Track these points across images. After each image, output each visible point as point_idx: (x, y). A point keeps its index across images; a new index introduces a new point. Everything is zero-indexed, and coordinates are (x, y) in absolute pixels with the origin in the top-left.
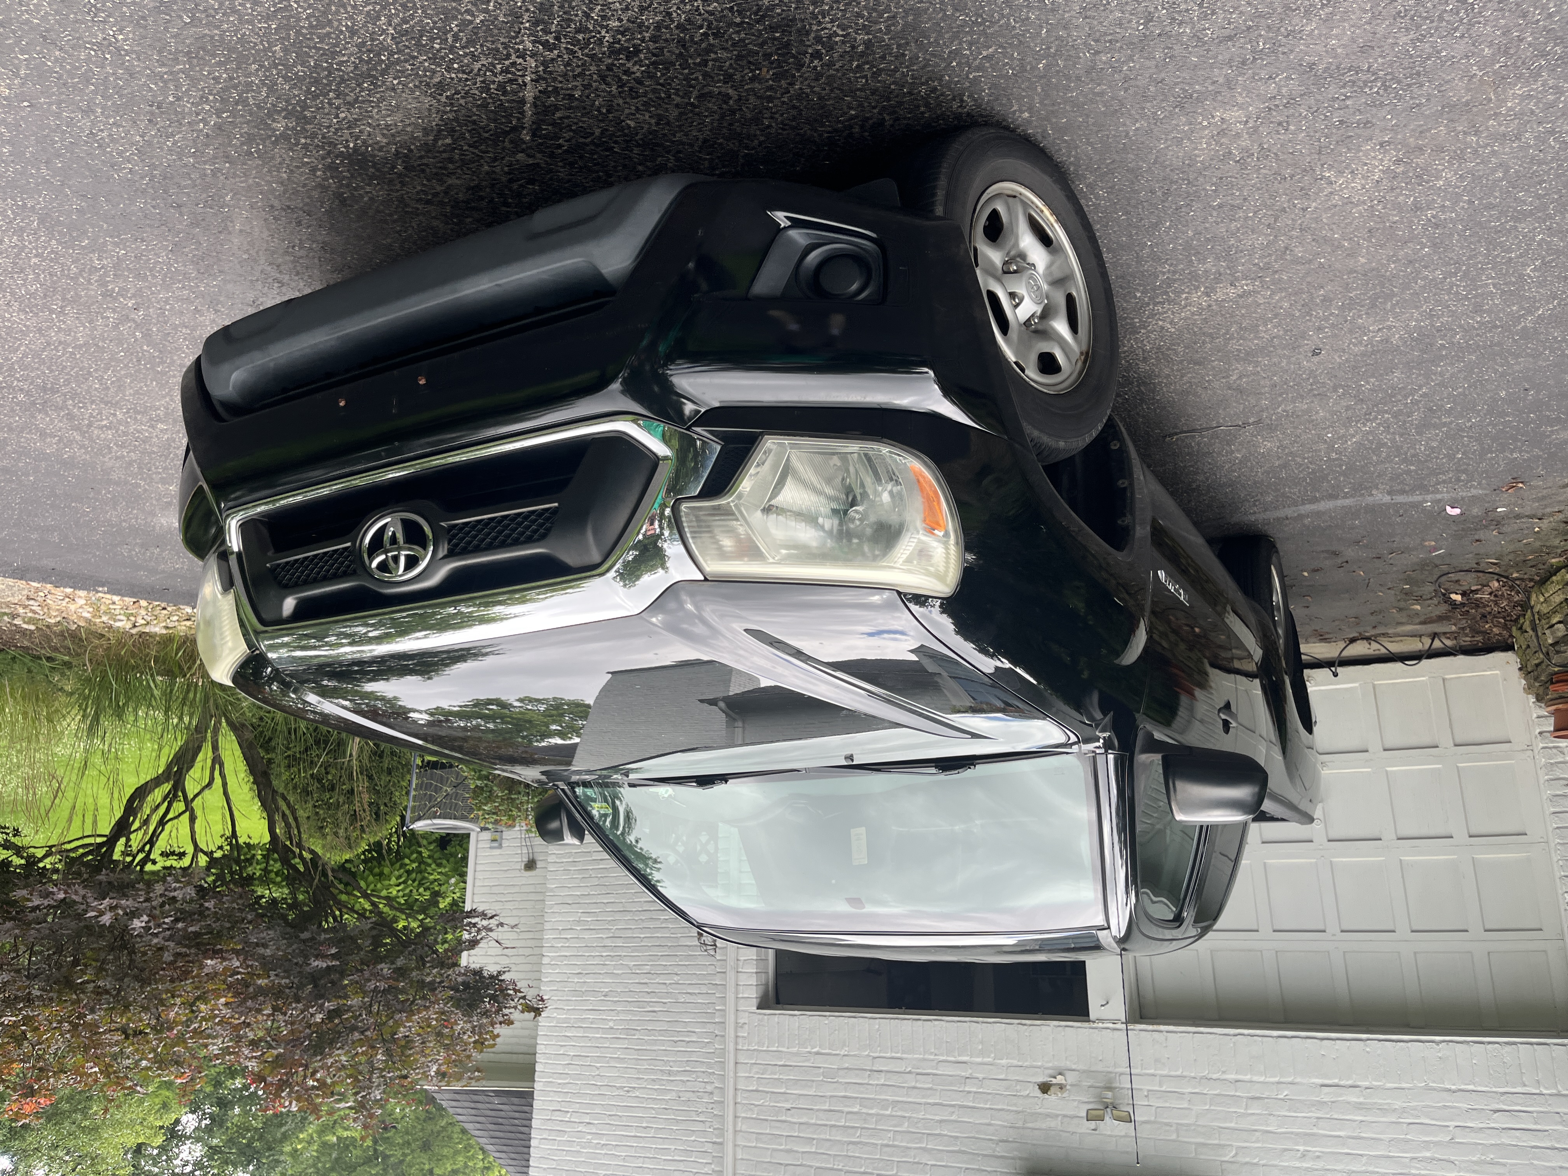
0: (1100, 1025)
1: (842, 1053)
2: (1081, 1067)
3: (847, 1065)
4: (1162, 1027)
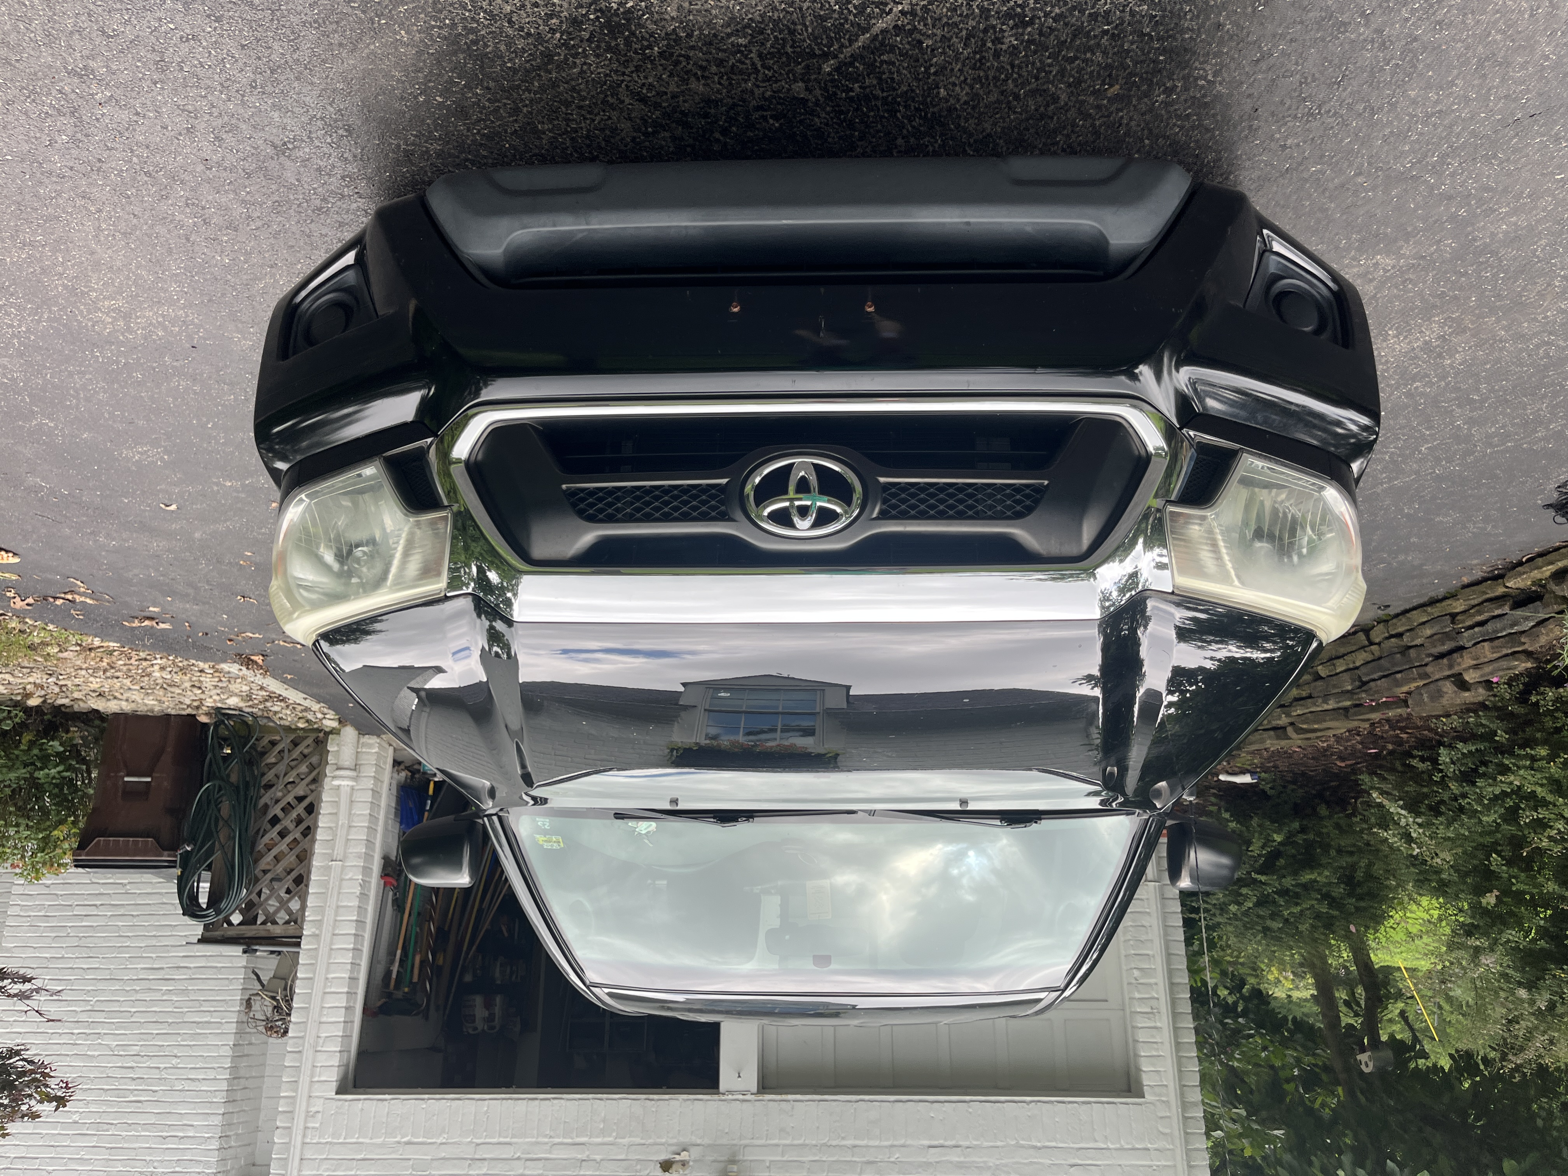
0: (730, 1097)
1: (439, 1141)
2: (706, 1141)
3: (443, 1154)
4: (790, 1097)
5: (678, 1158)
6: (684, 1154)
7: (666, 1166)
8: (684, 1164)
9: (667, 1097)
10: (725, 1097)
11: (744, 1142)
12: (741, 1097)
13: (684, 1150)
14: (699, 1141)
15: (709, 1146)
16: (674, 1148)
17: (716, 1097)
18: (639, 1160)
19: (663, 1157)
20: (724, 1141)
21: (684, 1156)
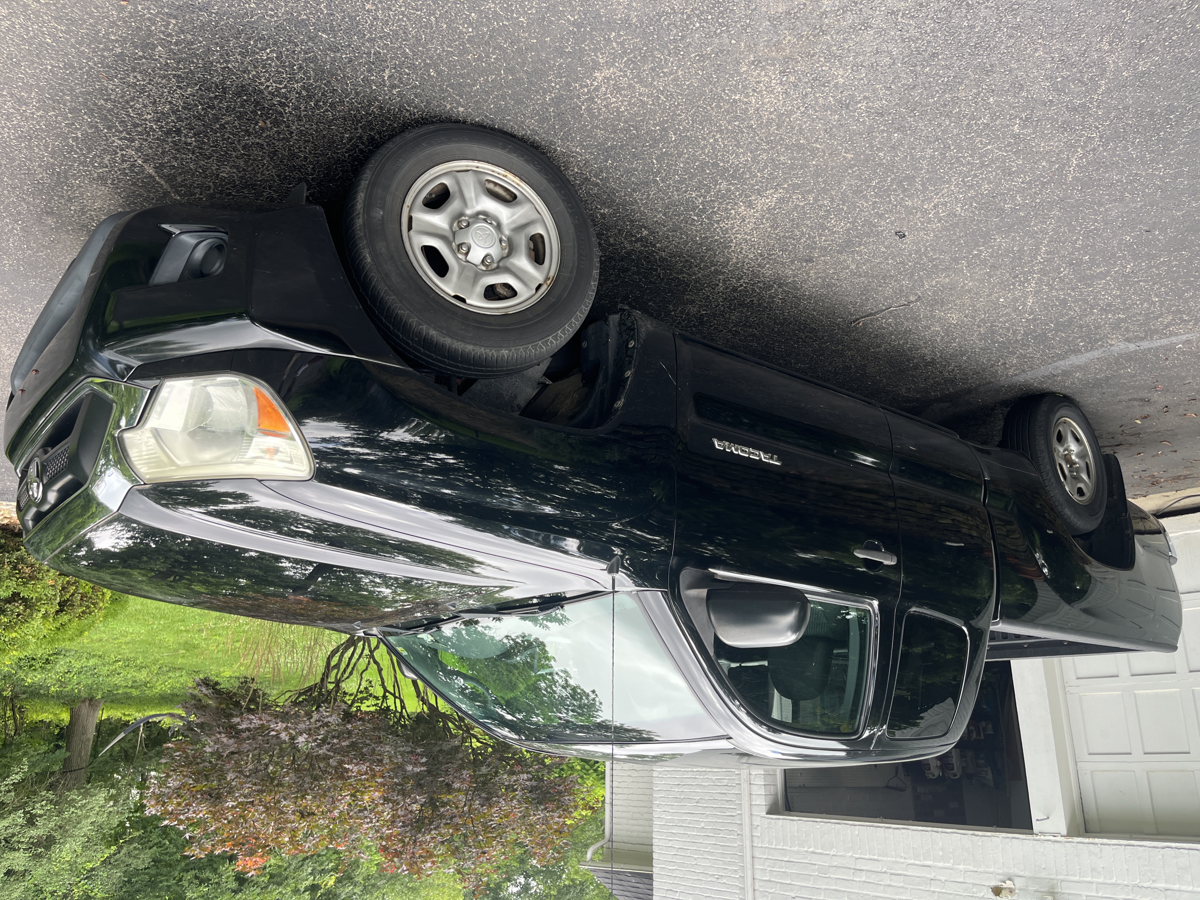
0: (1042, 837)
1: (832, 853)
2: (1027, 874)
3: (835, 864)
4: (1097, 840)
5: (1005, 885)
6: (1008, 882)
7: (997, 891)
8: (1011, 891)
9: (989, 834)
10: (1038, 837)
11: (1059, 877)
12: (1052, 838)
13: (1010, 879)
14: (1021, 874)
15: (1030, 878)
16: (1001, 877)
17: (1030, 837)
18: (974, 884)
19: (994, 883)
20: (1043, 875)
21: (1009, 884)
